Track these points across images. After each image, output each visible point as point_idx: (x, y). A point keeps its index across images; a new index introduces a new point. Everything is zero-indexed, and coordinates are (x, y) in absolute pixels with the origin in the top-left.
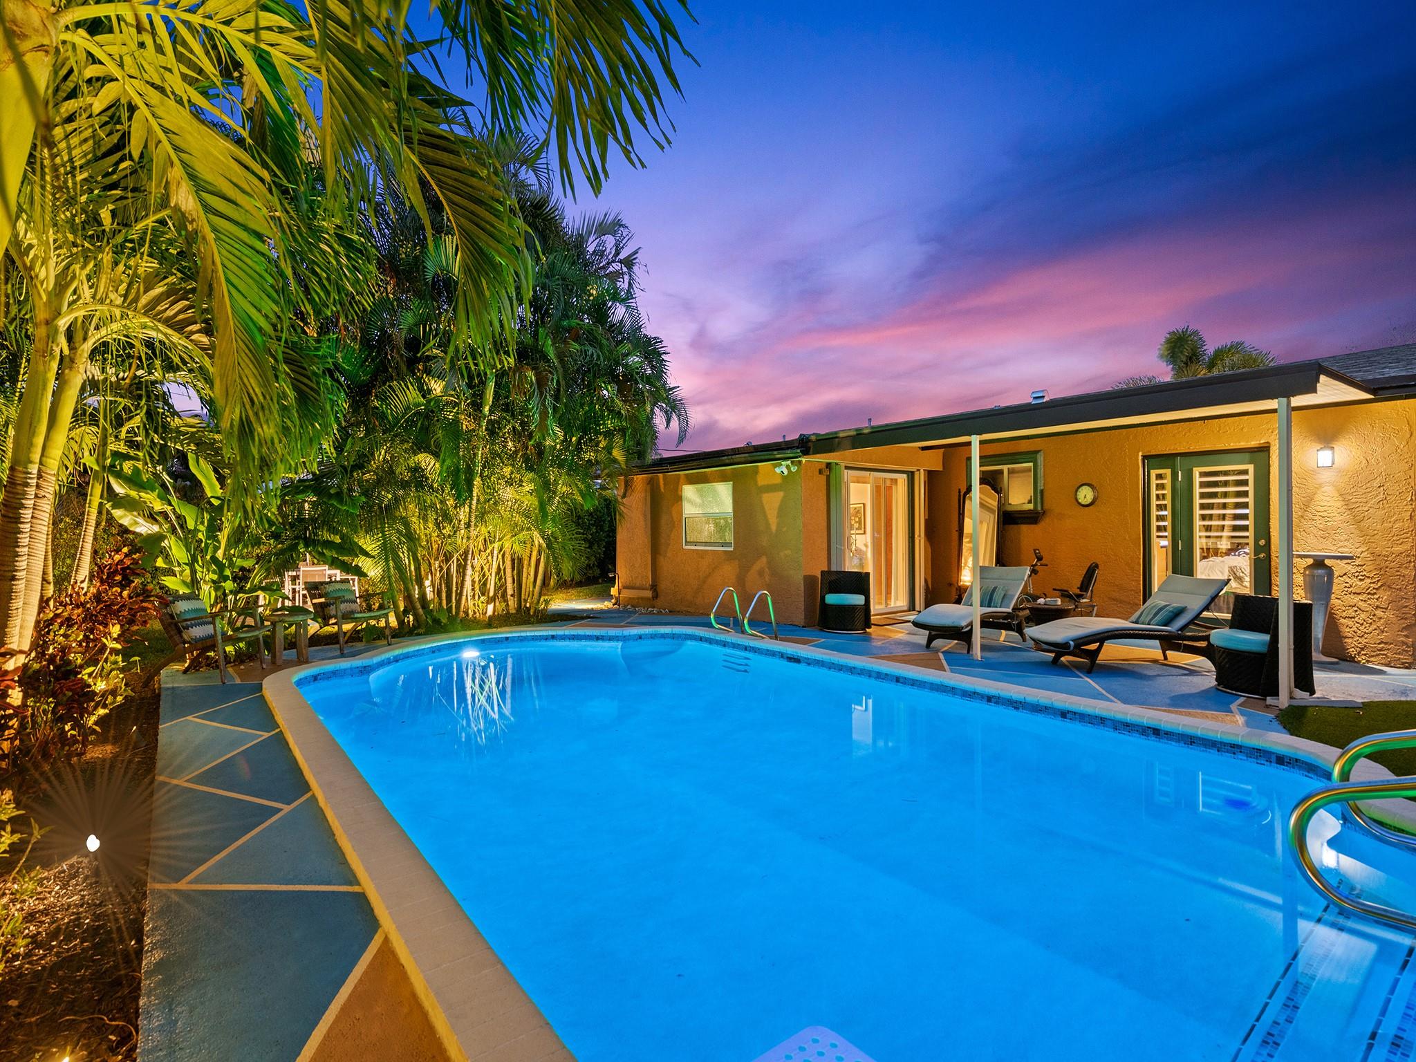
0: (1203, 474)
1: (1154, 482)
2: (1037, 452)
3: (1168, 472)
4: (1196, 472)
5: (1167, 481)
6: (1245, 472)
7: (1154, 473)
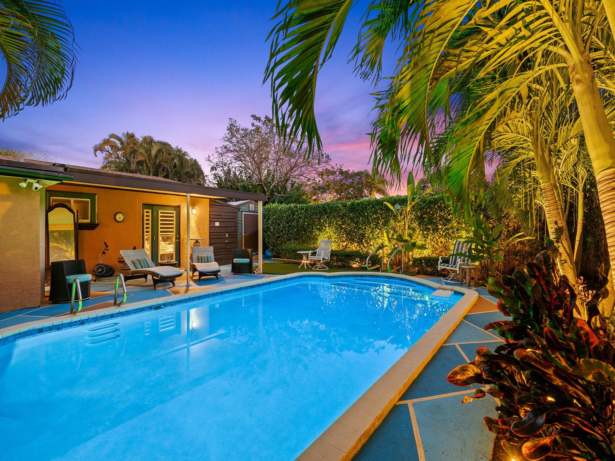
0: (161, 213)
1: (145, 214)
2: (96, 194)
3: (150, 211)
4: (160, 211)
5: (150, 214)
6: (173, 213)
7: (145, 210)
